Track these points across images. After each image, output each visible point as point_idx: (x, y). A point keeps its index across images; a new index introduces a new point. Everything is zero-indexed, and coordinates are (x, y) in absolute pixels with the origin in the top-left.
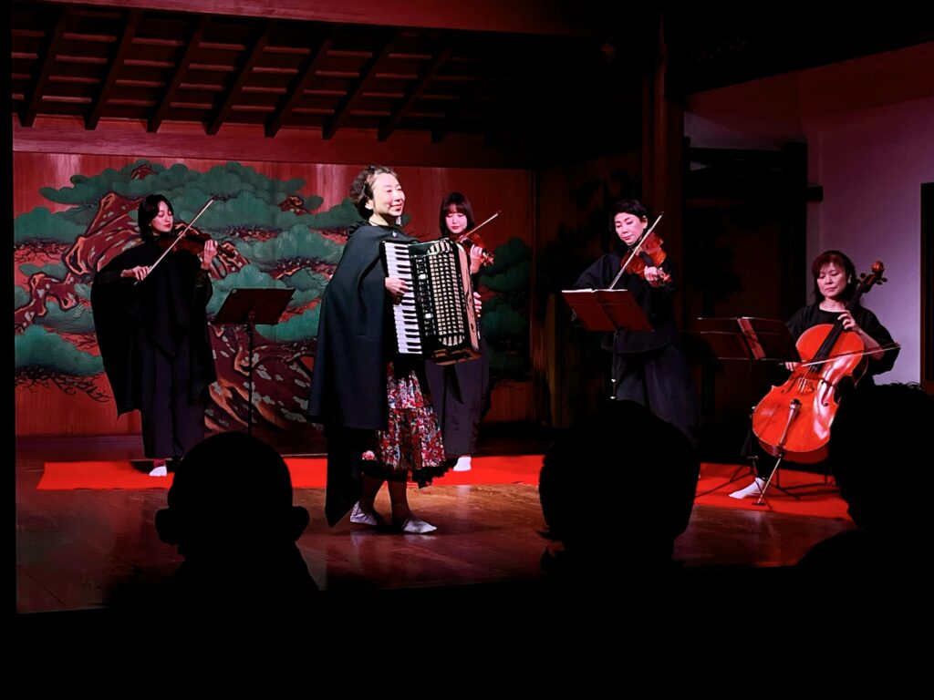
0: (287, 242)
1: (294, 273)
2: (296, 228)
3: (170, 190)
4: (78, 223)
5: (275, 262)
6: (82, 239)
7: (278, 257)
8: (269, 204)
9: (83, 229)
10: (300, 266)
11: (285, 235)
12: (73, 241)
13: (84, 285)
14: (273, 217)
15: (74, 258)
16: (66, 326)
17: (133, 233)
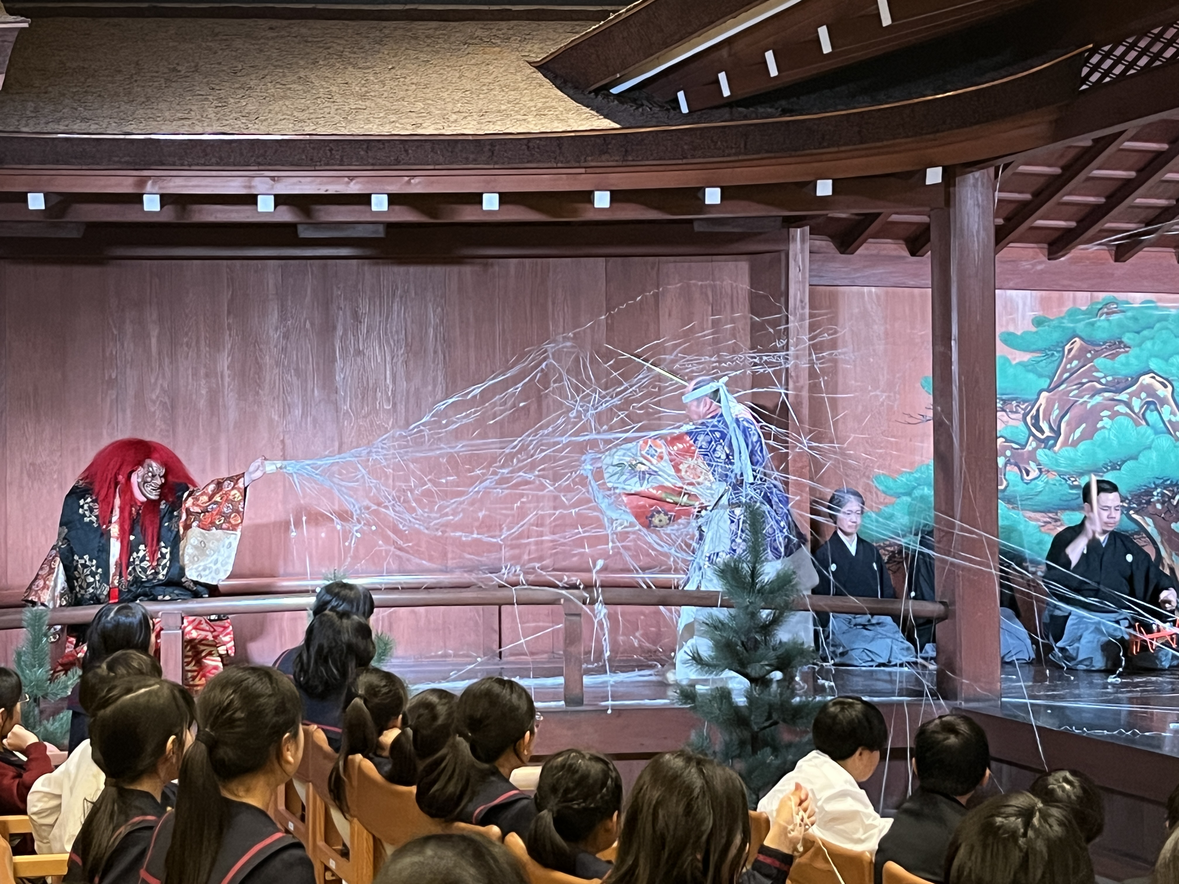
3: (1138, 333)
4: (1040, 376)
6: (1044, 394)
9: (1045, 383)
12: (1036, 397)
13: (1046, 451)
15: (1036, 417)
16: (1028, 502)
17: (1099, 386)
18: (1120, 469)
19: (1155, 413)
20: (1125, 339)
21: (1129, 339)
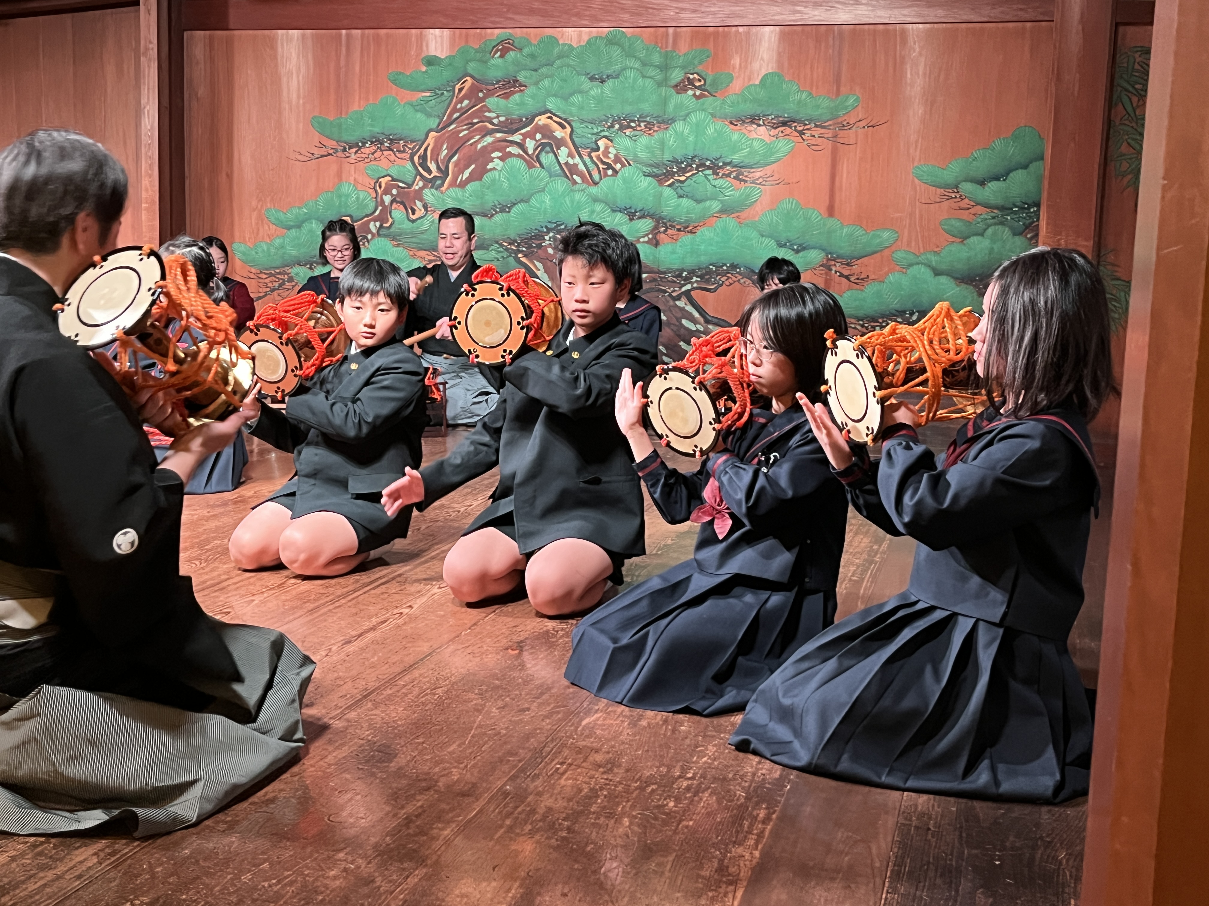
0: (680, 136)
1: (688, 178)
2: (693, 118)
3: (536, 70)
4: (429, 115)
5: (664, 164)
6: (433, 134)
7: (667, 156)
8: (659, 84)
9: (433, 123)
10: (697, 169)
11: (679, 126)
12: (423, 137)
13: (433, 190)
14: (665, 102)
15: (424, 157)
16: (414, 240)
17: (491, 127)
18: (509, 212)
19: (551, 155)
20: (521, 78)
21: (526, 77)
